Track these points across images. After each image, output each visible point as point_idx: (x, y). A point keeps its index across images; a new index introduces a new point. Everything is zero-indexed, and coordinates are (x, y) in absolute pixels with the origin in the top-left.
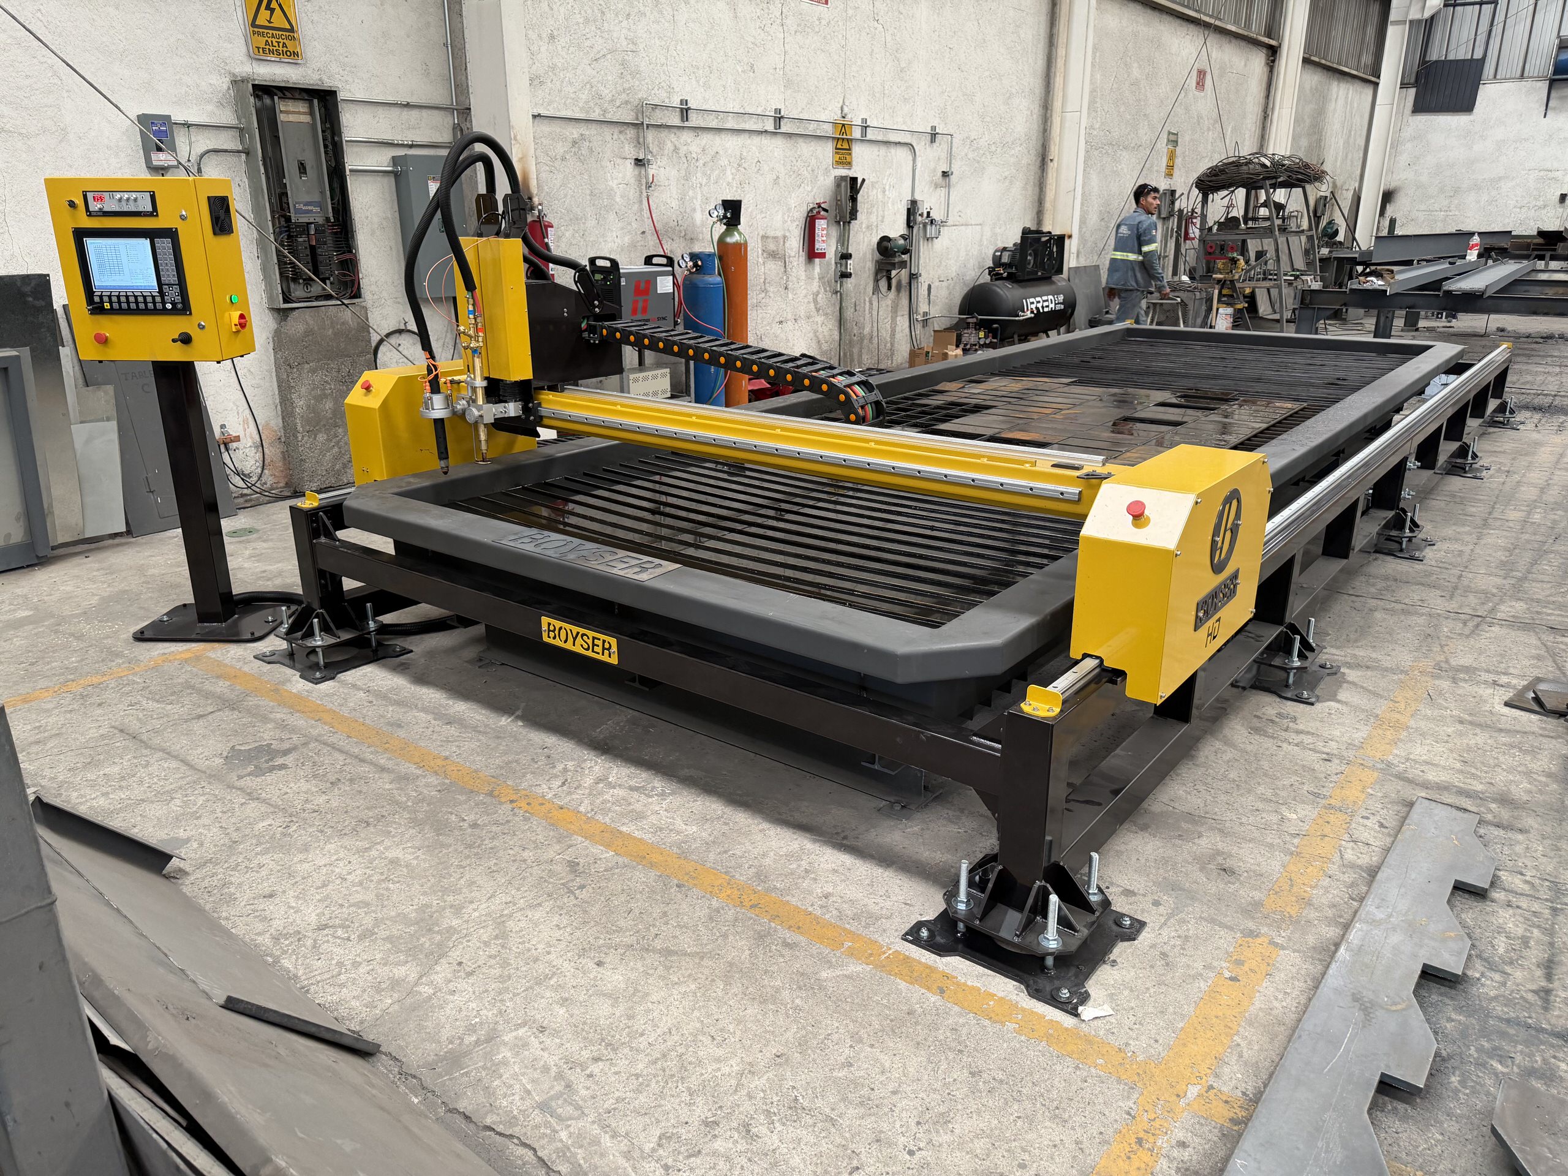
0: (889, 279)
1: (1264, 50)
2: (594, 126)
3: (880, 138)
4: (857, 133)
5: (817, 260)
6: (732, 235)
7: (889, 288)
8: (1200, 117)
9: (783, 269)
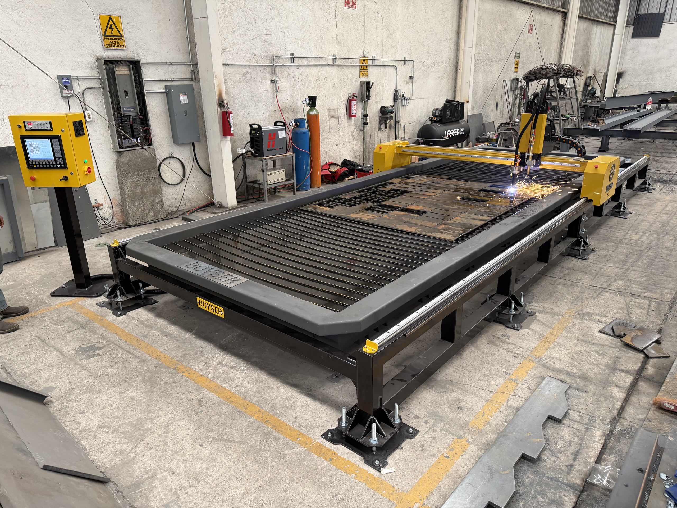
0: (386, 124)
1: (561, 14)
2: (252, 67)
3: (381, 64)
4: (370, 63)
5: (353, 118)
6: (313, 111)
7: (386, 128)
8: (530, 45)
9: (337, 122)
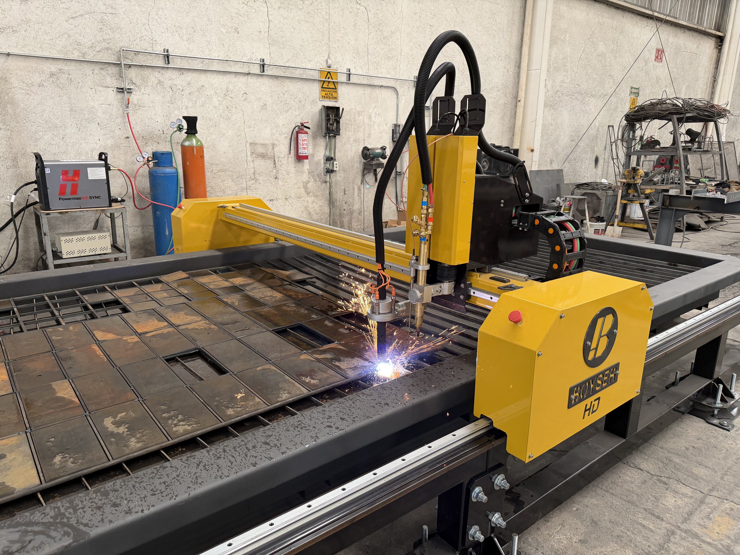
1: (714, 39)
3: (364, 82)
4: (343, 78)
5: (306, 161)
6: (190, 140)
7: (376, 180)
8: (658, 79)
9: (272, 166)
